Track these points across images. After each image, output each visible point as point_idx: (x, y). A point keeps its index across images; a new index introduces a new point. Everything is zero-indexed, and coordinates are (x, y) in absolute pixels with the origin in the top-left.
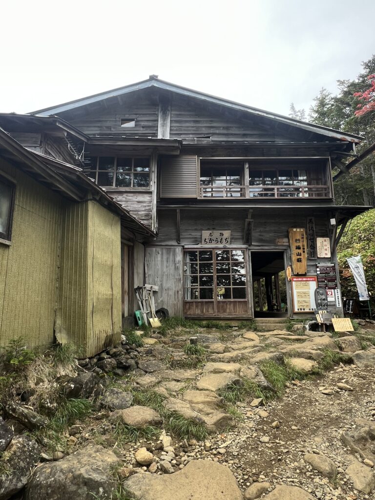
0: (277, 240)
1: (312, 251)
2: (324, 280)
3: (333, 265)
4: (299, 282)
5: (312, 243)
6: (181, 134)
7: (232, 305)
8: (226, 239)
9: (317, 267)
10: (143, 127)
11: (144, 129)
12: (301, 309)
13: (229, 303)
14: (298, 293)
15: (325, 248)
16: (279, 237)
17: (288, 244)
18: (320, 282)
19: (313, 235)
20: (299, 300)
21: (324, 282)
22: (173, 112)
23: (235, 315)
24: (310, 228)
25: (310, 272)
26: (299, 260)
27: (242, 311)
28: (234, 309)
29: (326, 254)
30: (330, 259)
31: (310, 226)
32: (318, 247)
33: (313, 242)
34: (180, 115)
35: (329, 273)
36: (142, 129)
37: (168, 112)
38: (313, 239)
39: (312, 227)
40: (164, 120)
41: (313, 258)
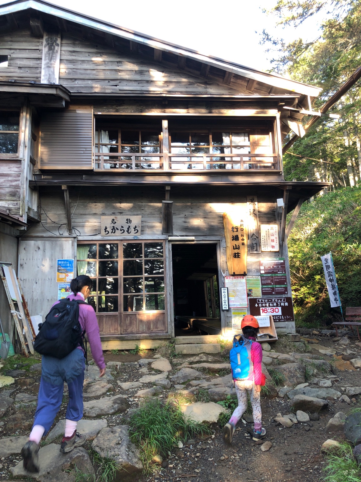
1: (254, 242)
2: (269, 281)
3: (282, 261)
6: (76, 79)
8: (136, 227)
9: (261, 264)
10: (20, 68)
11: (21, 71)
15: (272, 238)
17: (222, 234)
18: (265, 285)
21: (270, 284)
22: (64, 48)
25: (251, 271)
26: (237, 256)
29: (273, 247)
30: (277, 254)
32: (262, 237)
34: (74, 52)
35: (277, 273)
36: (17, 70)
37: (56, 48)
39: (254, 210)
40: (51, 58)
41: (256, 252)
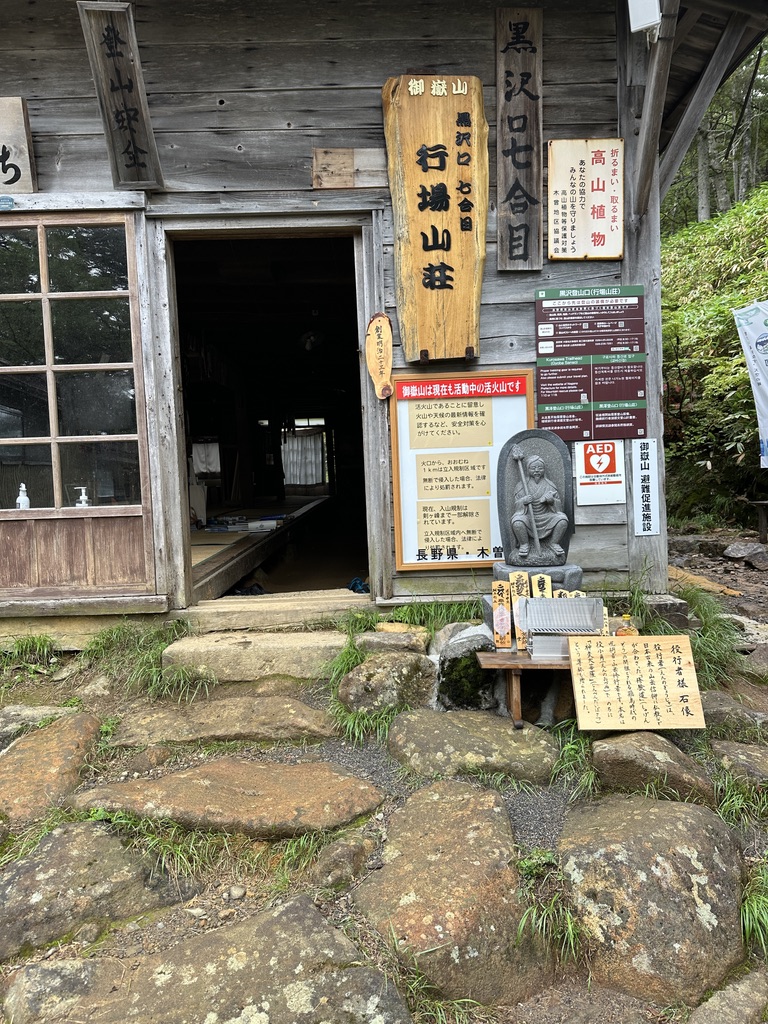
0: (320, 160)
1: (517, 220)
2: (572, 387)
3: (634, 301)
4: (433, 408)
5: (521, 174)
7: (59, 540)
8: (5, 153)
9: (541, 316)
12: (436, 553)
13: (40, 530)
14: (424, 463)
15: (597, 199)
16: (328, 141)
17: (378, 182)
18: (551, 400)
19: (527, 123)
20: (427, 501)
21: (575, 398)
23: (75, 593)
24: (516, 81)
25: (500, 346)
26: (437, 278)
27: (118, 573)
28: (71, 564)
29: (599, 239)
30: (614, 269)
31: (517, 70)
32: (552, 198)
33: (528, 165)
35: (606, 350)
38: (528, 148)
39: (526, 77)
41: (521, 266)
